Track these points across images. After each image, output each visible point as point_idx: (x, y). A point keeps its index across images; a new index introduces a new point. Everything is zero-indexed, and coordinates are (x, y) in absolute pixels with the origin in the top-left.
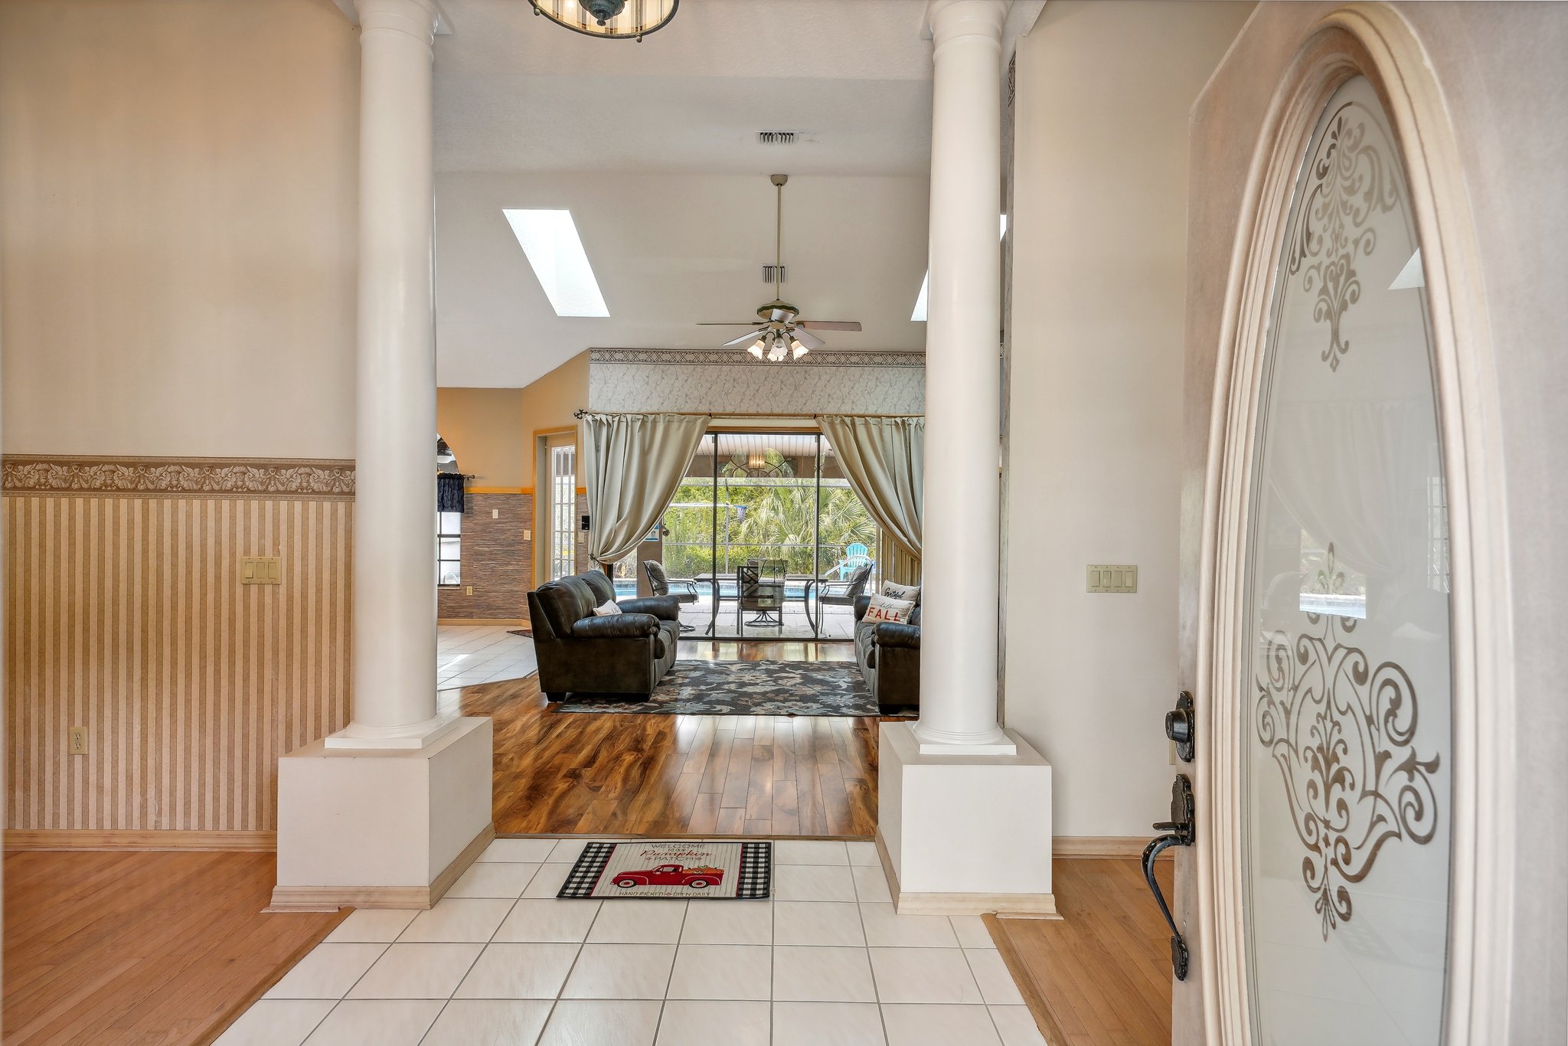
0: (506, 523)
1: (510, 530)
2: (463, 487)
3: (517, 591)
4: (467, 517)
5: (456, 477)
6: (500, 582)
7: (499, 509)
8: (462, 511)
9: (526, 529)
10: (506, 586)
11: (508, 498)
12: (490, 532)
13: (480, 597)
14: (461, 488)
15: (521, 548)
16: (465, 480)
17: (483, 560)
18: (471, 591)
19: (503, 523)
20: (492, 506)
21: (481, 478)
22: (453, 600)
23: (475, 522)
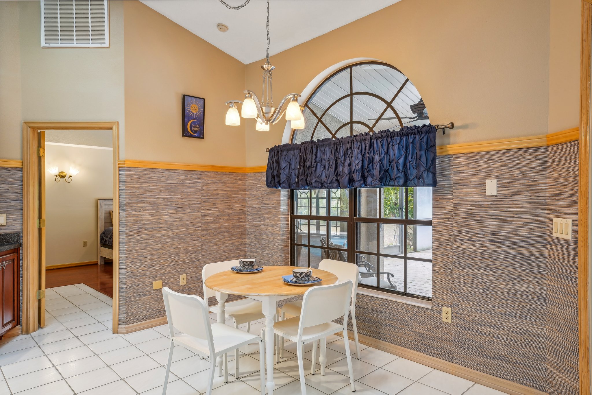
0: (514, 202)
1: (520, 216)
2: (434, 145)
3: (538, 336)
4: (444, 194)
5: (424, 129)
6: (501, 310)
7: (498, 178)
8: (434, 184)
9: (559, 215)
10: (513, 320)
11: (517, 157)
12: (481, 219)
13: (464, 328)
14: (431, 147)
15: (547, 252)
16: (439, 133)
17: (469, 266)
18: (450, 315)
19: (506, 203)
20: (486, 175)
21: (465, 127)
22: (423, 323)
23: (455, 201)
